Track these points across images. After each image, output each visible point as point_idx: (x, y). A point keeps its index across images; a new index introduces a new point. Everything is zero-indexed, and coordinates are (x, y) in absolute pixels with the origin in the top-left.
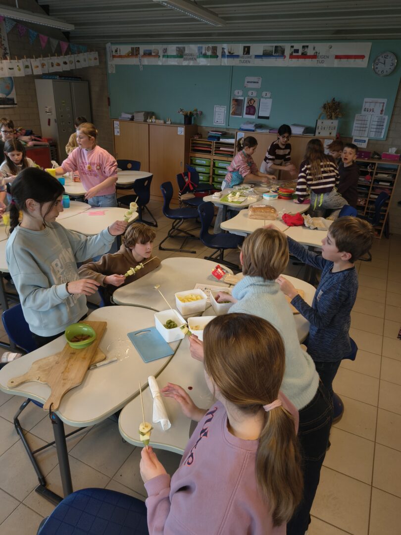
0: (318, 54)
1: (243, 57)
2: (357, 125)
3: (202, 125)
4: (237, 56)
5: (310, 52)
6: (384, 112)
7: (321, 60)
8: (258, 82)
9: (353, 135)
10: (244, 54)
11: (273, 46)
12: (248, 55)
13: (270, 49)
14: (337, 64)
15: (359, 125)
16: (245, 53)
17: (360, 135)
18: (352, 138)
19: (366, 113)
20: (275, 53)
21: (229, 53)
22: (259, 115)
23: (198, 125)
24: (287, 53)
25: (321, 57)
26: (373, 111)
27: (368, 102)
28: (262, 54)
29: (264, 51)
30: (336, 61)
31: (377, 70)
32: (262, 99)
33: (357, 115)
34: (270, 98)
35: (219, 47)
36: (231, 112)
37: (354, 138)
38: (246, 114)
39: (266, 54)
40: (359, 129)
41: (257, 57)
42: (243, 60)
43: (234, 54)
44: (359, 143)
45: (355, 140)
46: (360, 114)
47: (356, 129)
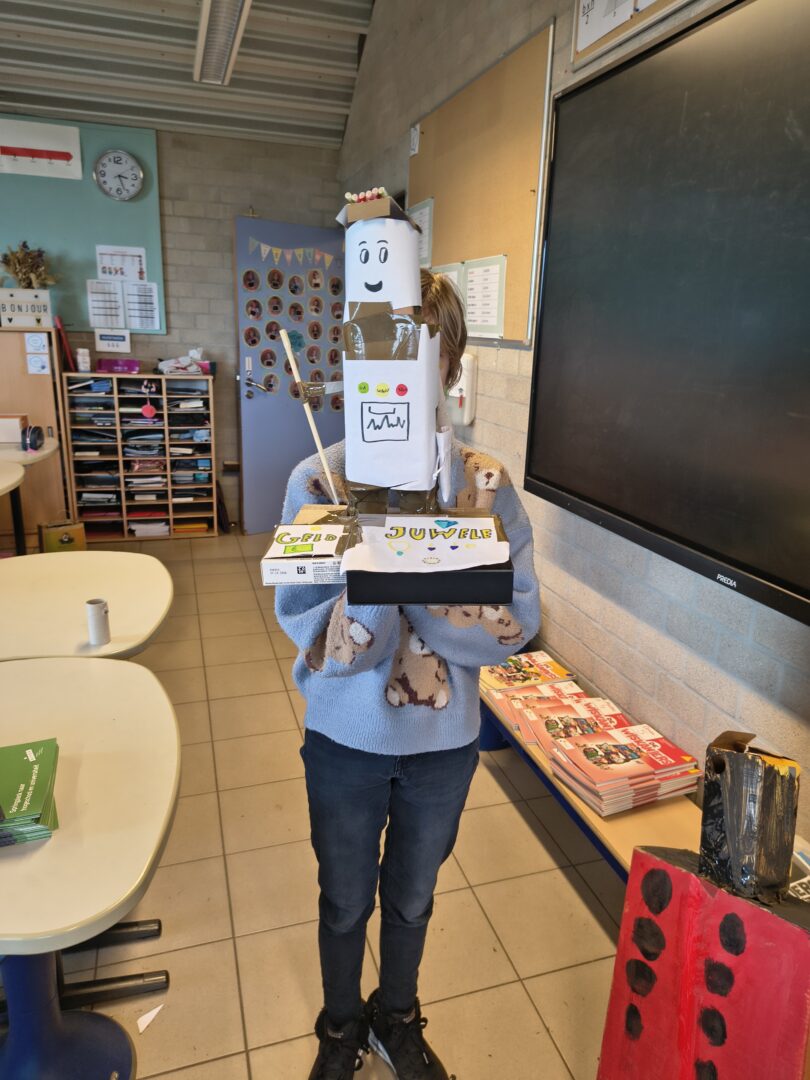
2: (96, 304)
6: (145, 275)
9: (92, 325)
14: (10, 166)
15: (101, 304)
17: (110, 326)
18: (93, 333)
19: (107, 276)
26: (122, 273)
27: (105, 254)
30: (7, 158)
31: (107, 187)
33: (89, 282)
37: (98, 332)
40: (102, 311)
44: (111, 342)
45: (102, 337)
46: (95, 281)
47: (96, 311)
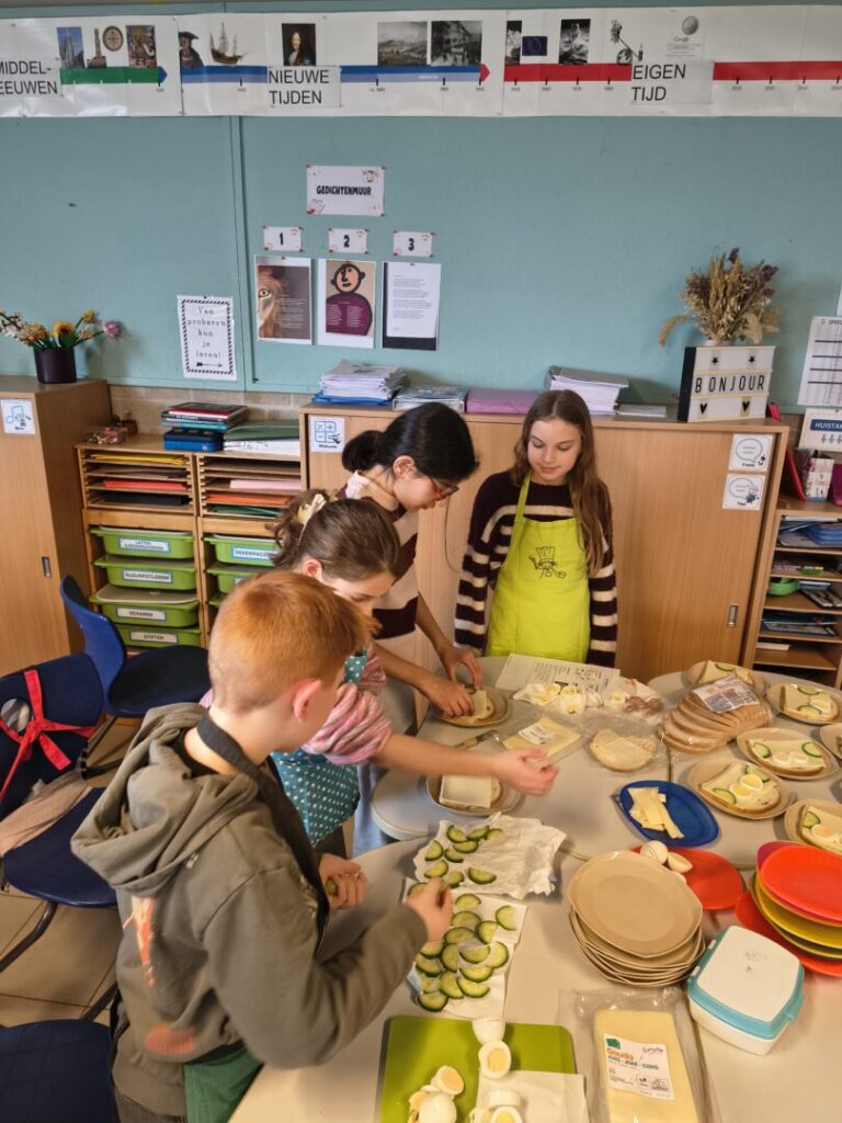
0: (635, 60)
1: (284, 78)
2: (819, 363)
3: (130, 381)
4: (259, 73)
5: (599, 50)
7: (649, 84)
8: (367, 191)
9: (801, 401)
10: (286, 63)
11: (424, 24)
12: (309, 69)
13: (412, 36)
14: (724, 101)
15: (828, 363)
16: (293, 57)
17: (834, 403)
18: (802, 417)
20: (435, 55)
21: (217, 55)
22: (390, 334)
23: (111, 380)
24: (494, 53)
25: (648, 71)
28: (374, 62)
29: (381, 46)
30: (722, 87)
32: (391, 265)
33: (816, 321)
34: (432, 258)
35: (166, 29)
36: (259, 323)
37: (810, 415)
38: (330, 329)
39: (394, 63)
40: (826, 376)
41: (351, 72)
42: (284, 88)
43: (239, 63)
44: (829, 434)
45: (815, 425)
46: (828, 319)
47: (816, 376)
